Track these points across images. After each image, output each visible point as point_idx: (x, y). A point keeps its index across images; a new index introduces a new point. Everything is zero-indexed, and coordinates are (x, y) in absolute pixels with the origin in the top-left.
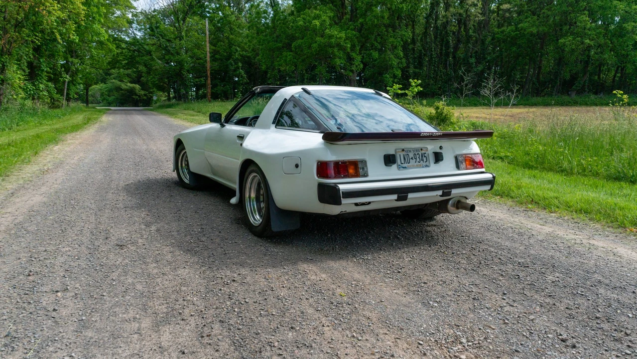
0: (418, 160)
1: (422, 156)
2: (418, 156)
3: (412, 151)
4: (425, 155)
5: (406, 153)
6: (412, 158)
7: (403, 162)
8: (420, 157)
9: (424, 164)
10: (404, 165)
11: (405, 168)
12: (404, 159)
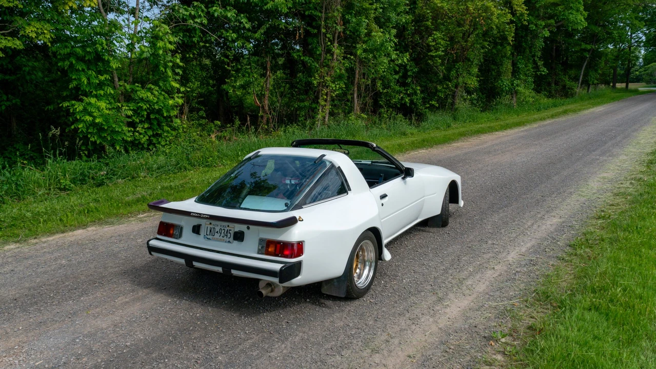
0: (223, 234)
1: (227, 232)
2: (223, 231)
3: (219, 226)
4: (230, 232)
5: (213, 227)
6: (217, 232)
7: (208, 233)
8: (225, 233)
9: (228, 240)
10: (209, 237)
11: (209, 239)
12: (211, 231)
